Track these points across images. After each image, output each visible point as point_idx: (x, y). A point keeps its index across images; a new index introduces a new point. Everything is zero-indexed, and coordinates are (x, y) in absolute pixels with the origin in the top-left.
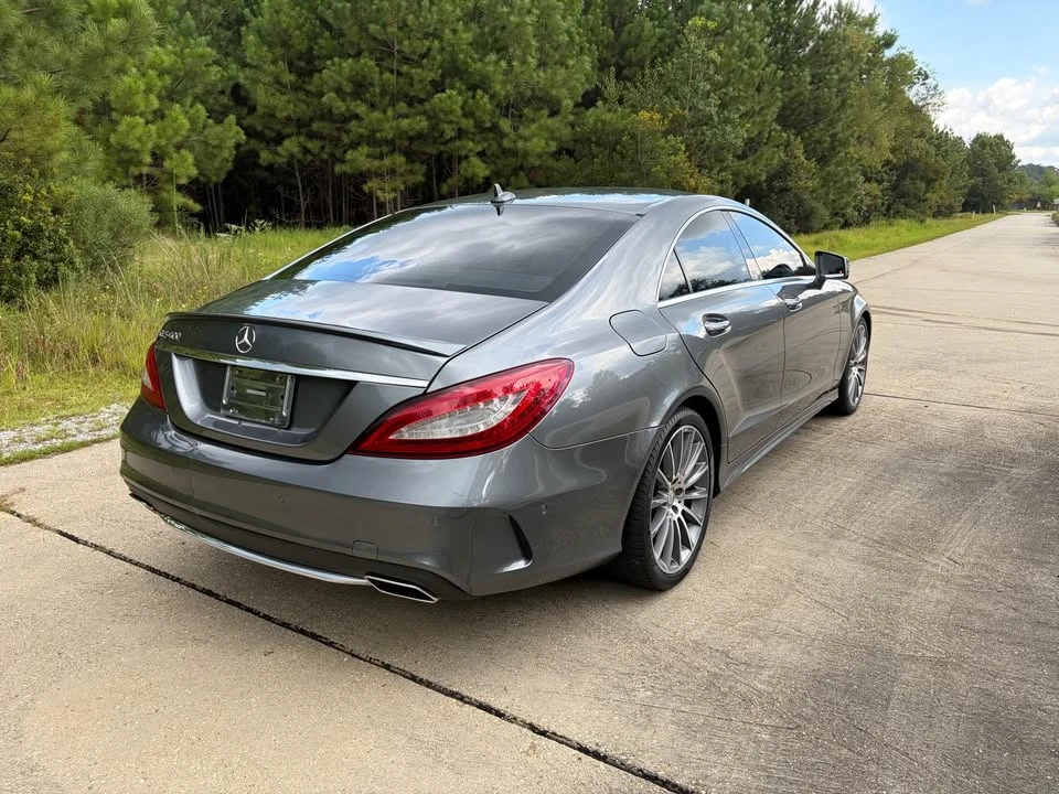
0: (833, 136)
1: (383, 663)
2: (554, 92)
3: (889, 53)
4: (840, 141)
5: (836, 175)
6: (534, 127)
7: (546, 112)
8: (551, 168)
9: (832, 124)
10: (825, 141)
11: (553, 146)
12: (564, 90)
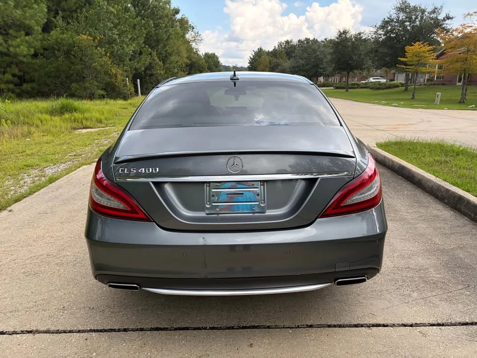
0: (166, 51)
1: (307, 325)
2: (27, 22)
3: (178, 17)
4: (169, 54)
5: (170, 68)
6: (18, 40)
7: (23, 33)
8: (31, 63)
9: (165, 46)
10: (163, 54)
11: (32, 51)
12: (33, 21)
